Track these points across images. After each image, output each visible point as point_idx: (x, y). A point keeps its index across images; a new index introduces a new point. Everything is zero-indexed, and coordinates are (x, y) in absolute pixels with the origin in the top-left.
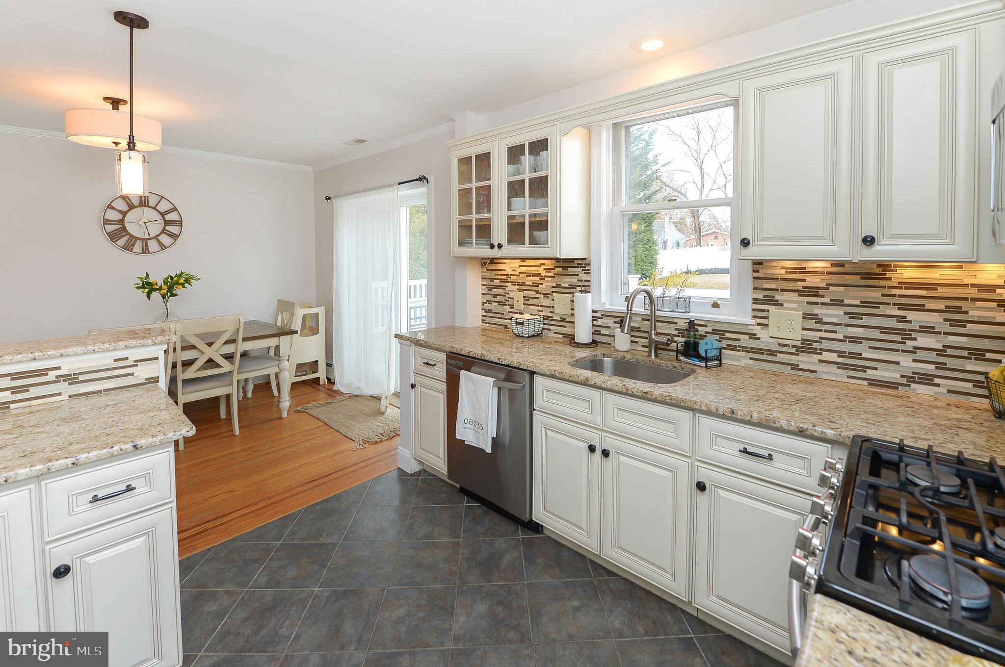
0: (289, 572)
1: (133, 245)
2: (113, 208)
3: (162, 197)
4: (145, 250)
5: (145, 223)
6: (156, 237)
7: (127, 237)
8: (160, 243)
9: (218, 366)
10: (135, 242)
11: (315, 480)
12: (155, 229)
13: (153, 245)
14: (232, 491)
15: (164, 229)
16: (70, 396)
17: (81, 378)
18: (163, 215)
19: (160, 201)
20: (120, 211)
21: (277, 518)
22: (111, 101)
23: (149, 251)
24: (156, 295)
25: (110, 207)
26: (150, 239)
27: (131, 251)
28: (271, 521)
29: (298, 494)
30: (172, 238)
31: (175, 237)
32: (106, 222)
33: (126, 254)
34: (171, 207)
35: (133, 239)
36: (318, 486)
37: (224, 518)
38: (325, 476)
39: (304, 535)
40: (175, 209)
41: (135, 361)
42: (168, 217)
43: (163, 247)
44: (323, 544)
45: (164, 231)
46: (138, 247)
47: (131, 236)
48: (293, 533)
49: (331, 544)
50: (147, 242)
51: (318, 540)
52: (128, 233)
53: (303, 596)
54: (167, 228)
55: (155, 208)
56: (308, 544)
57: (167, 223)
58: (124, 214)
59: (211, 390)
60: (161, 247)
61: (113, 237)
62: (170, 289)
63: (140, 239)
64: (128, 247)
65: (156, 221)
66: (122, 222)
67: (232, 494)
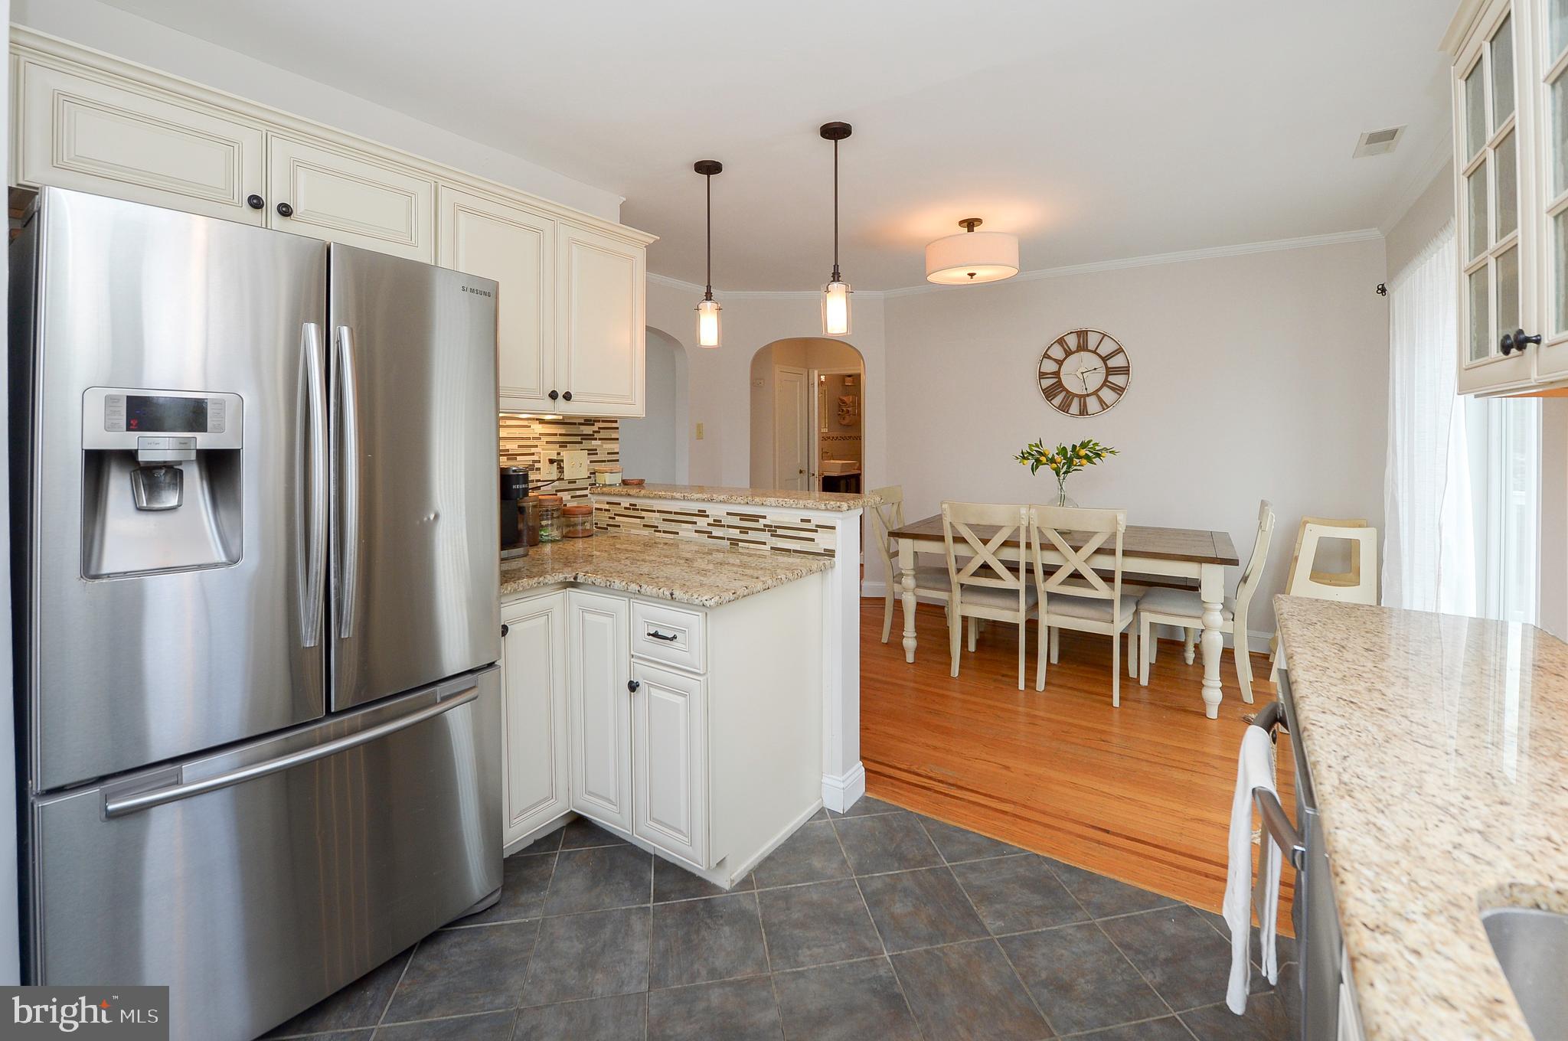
0: (901, 905)
1: (1069, 406)
2: (1049, 357)
3: (1105, 335)
4: (1083, 411)
5: (1082, 373)
6: (1096, 393)
7: (1064, 393)
8: (1101, 401)
9: (1090, 586)
10: (1073, 399)
11: (1107, 832)
12: (1095, 381)
13: (1092, 404)
14: (1007, 768)
15: (1106, 380)
16: (772, 548)
17: (779, 532)
18: (1104, 359)
19: (1101, 341)
20: (1055, 360)
21: (988, 835)
22: (966, 224)
23: (1087, 413)
24: (1046, 471)
25: (1046, 356)
26: (1088, 395)
27: (1067, 413)
28: (982, 833)
29: (1059, 829)
30: (1116, 392)
31: (1119, 390)
32: (1042, 375)
33: (1061, 415)
34: (1116, 347)
35: (1070, 396)
36: (1098, 842)
37: (959, 792)
38: (1128, 838)
39: (977, 883)
40: (1120, 350)
41: (817, 526)
42: (1111, 363)
43: (1104, 406)
44: (974, 917)
45: (1105, 383)
46: (1075, 408)
47: (1068, 392)
48: (973, 868)
49: (980, 924)
50: (1085, 400)
51: (978, 905)
52: (1065, 389)
53: (869, 945)
54: (1111, 378)
55: (1094, 352)
56: (964, 897)
57: (1110, 371)
58: (1060, 363)
59: (1082, 620)
60: (1102, 405)
61: (1049, 394)
62: (1069, 462)
63: (1077, 396)
64: (1064, 408)
65: (1095, 369)
66: (1057, 374)
67: (1004, 772)
